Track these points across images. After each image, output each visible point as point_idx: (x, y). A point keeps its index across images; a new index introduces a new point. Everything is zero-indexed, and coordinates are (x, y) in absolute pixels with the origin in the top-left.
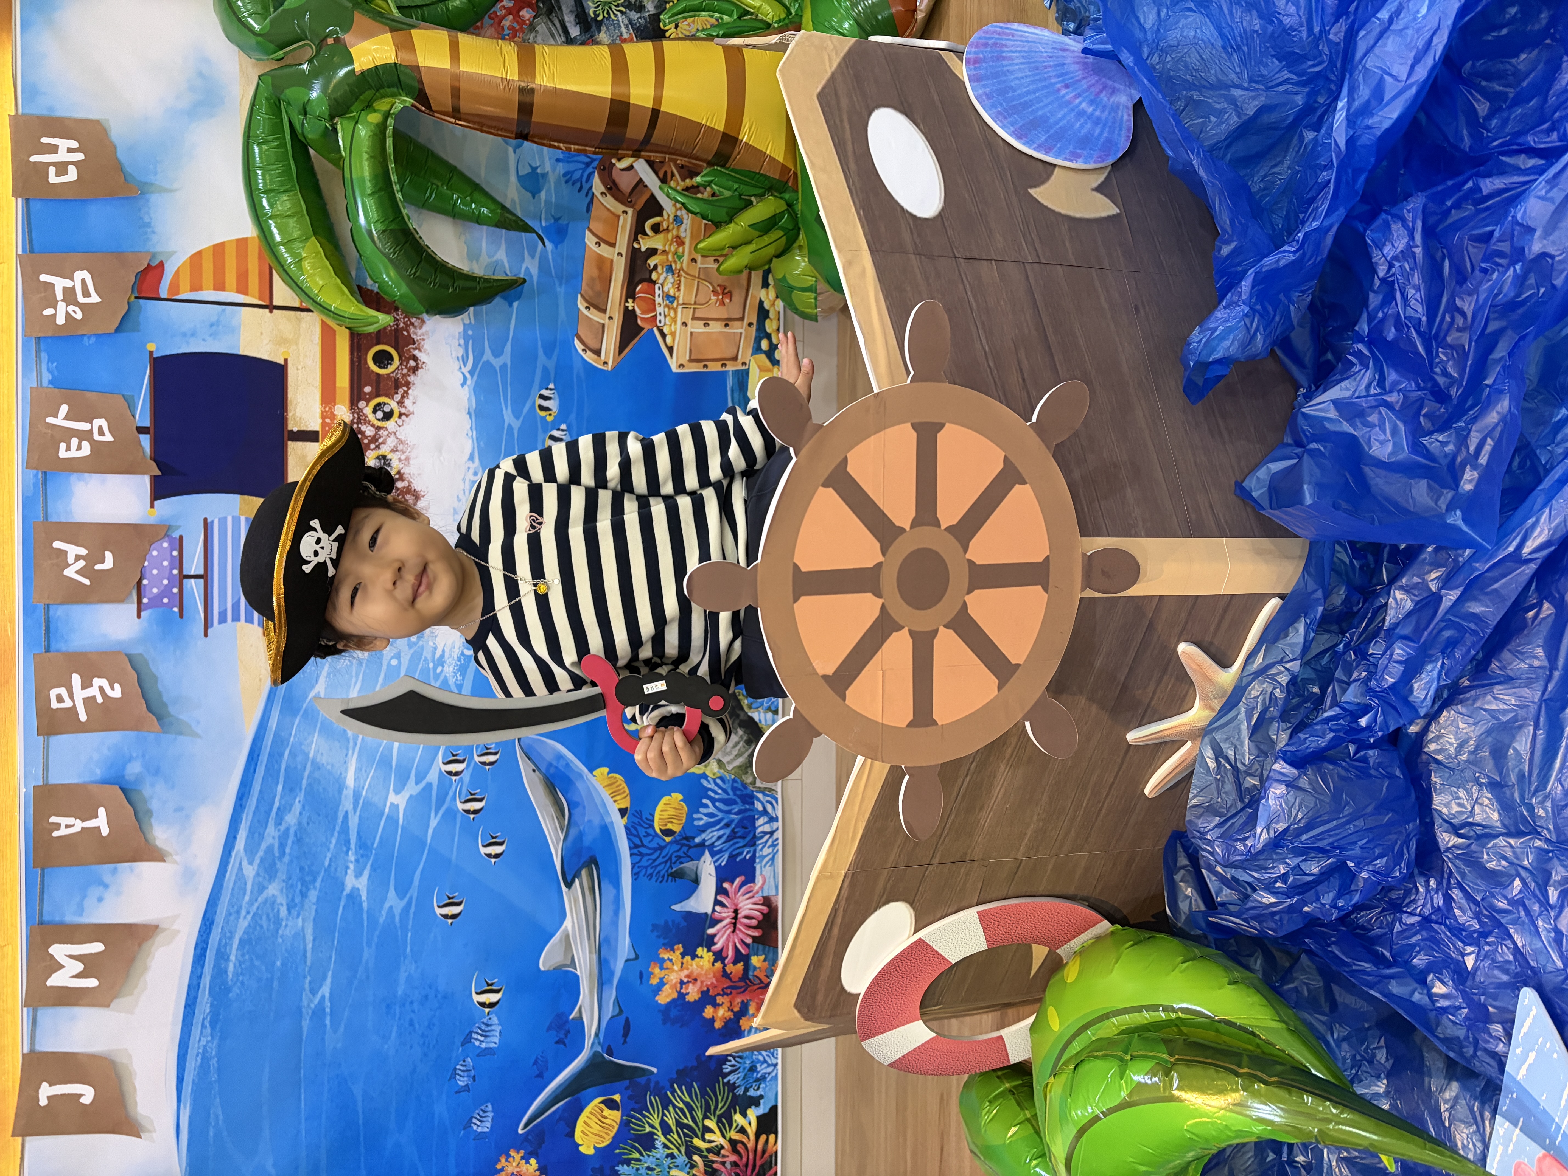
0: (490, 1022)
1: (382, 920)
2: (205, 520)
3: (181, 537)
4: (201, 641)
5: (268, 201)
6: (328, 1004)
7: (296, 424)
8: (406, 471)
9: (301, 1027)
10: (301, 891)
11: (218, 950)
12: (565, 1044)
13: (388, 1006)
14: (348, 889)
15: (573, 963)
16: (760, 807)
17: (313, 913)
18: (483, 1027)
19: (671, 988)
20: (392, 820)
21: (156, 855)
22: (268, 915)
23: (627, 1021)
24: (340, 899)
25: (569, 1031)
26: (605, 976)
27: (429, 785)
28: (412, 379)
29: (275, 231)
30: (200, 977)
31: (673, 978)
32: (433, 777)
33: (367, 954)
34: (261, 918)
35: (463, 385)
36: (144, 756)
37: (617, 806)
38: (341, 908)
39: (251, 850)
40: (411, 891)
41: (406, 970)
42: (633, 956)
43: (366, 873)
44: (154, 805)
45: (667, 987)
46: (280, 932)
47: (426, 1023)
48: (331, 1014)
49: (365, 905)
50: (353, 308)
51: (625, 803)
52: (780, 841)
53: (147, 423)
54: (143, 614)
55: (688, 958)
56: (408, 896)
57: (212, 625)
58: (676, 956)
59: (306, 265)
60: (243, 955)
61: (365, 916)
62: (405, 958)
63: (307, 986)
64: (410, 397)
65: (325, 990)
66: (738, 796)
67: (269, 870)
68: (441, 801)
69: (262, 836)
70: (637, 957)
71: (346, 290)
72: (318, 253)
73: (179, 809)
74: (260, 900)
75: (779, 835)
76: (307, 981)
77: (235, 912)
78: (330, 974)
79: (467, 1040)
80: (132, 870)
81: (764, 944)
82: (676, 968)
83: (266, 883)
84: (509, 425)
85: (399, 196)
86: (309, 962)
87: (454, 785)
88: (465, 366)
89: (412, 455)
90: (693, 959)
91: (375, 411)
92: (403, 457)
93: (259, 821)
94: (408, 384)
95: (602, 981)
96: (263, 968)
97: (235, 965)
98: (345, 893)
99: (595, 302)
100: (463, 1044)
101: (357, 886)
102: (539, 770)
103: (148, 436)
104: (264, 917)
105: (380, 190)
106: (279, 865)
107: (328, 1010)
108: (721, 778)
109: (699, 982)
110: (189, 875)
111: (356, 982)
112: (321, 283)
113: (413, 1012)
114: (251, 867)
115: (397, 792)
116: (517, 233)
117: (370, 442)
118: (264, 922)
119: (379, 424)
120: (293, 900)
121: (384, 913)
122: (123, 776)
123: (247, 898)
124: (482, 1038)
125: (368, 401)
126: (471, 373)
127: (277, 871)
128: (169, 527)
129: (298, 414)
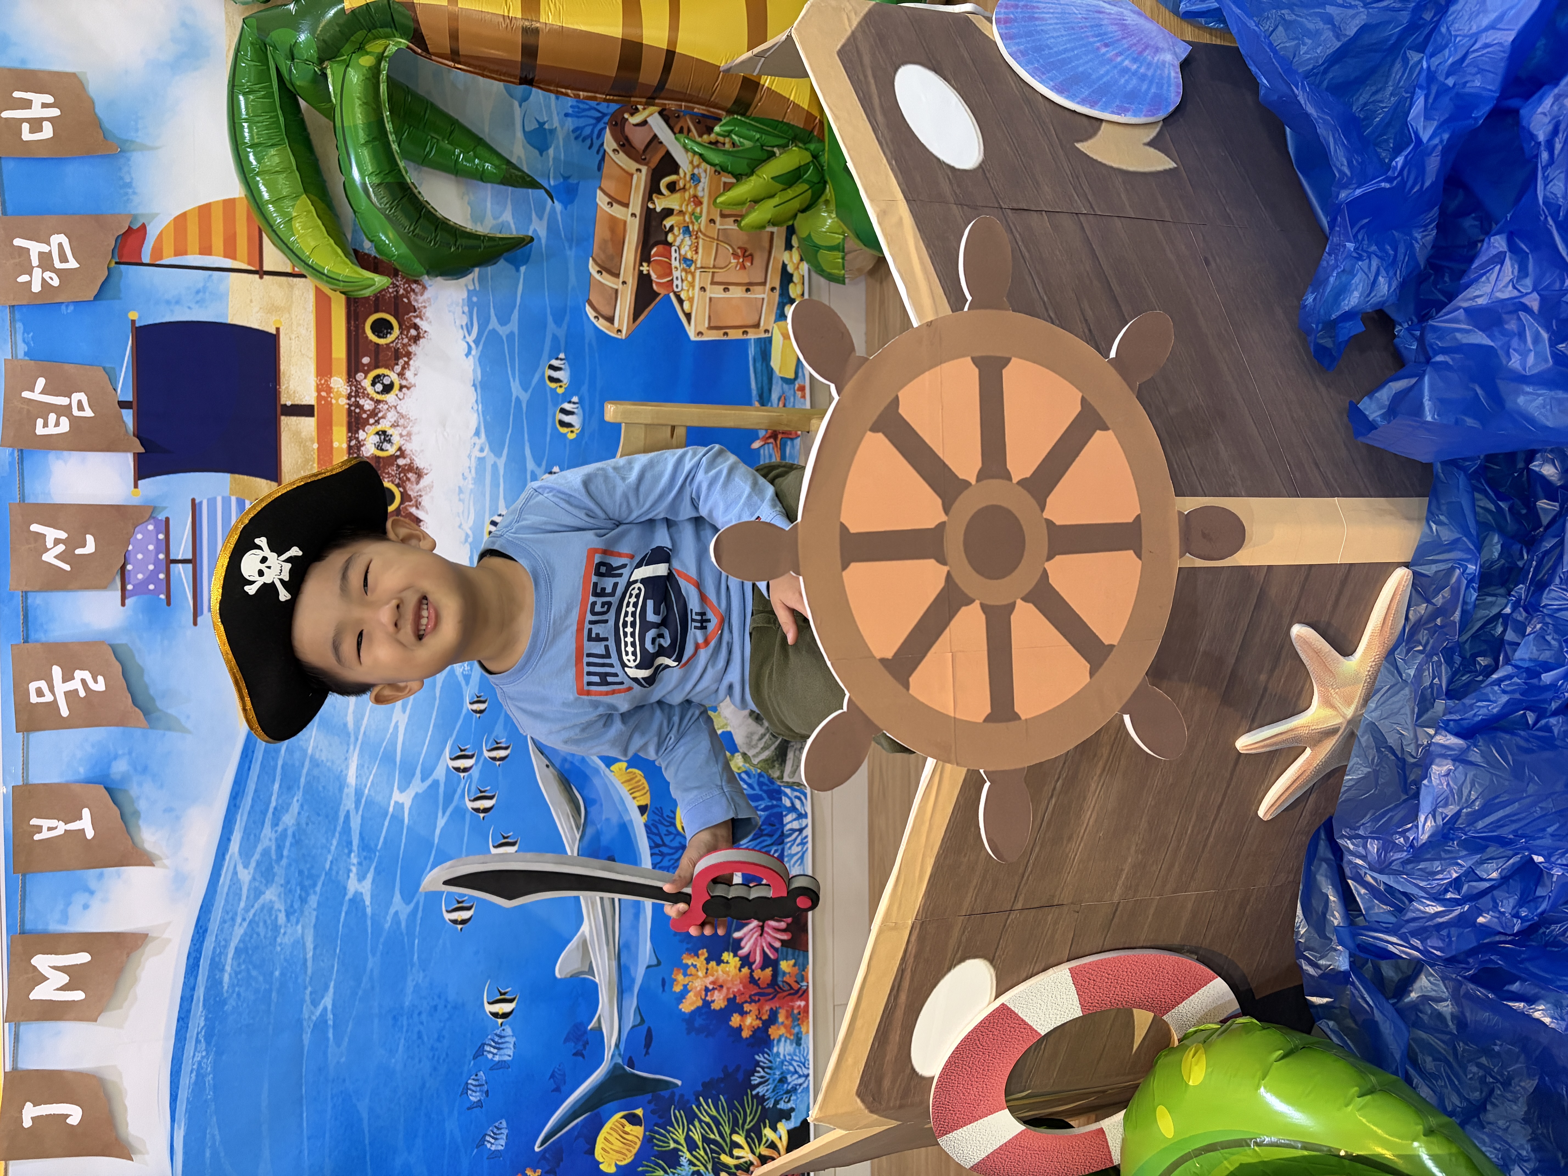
0: (503, 1034)
1: (387, 926)
2: (193, 500)
3: (167, 519)
4: (190, 631)
5: (254, 155)
6: (330, 1016)
7: (289, 398)
8: (408, 447)
9: (302, 1040)
10: (300, 896)
11: (213, 959)
12: (583, 1056)
13: (395, 1018)
14: (350, 895)
15: (591, 971)
16: (788, 803)
17: (313, 920)
18: (496, 1039)
19: (696, 996)
20: (397, 819)
21: (145, 859)
22: (265, 922)
23: (649, 1031)
24: (342, 904)
25: (587, 1043)
26: (626, 983)
27: (436, 783)
28: (413, 348)
29: (263, 188)
30: (194, 989)
31: (698, 985)
32: (440, 773)
33: (372, 963)
34: (258, 926)
35: (467, 355)
36: (130, 753)
37: (636, 803)
38: (343, 914)
39: (246, 853)
40: (417, 896)
41: (414, 978)
42: (655, 962)
43: (370, 876)
44: (142, 805)
45: (691, 994)
46: (279, 940)
47: (436, 1036)
48: (335, 1027)
49: (369, 910)
50: (348, 270)
51: (645, 800)
52: (810, 839)
53: (129, 397)
54: (127, 601)
55: (713, 964)
56: (415, 901)
57: (202, 613)
58: (700, 962)
59: (297, 225)
60: (239, 965)
61: (369, 923)
62: (412, 966)
63: (307, 998)
64: (411, 368)
65: (328, 1001)
66: (765, 792)
67: (266, 874)
68: (449, 799)
69: (258, 839)
70: (659, 963)
71: (339, 251)
72: (309, 212)
73: (169, 810)
74: (256, 906)
75: (808, 832)
76: (308, 991)
77: (230, 918)
78: (332, 984)
79: (480, 1052)
80: (119, 876)
81: (794, 948)
82: (700, 974)
83: (263, 888)
84: (517, 398)
85: (395, 147)
86: (309, 972)
87: (463, 782)
88: (469, 334)
89: (415, 430)
90: (718, 964)
91: (373, 384)
92: (404, 433)
93: (254, 822)
94: (409, 355)
95: (622, 989)
96: (261, 978)
97: (230, 975)
98: (347, 898)
99: (608, 266)
100: (475, 1058)
101: (361, 890)
102: (553, 765)
103: (131, 411)
104: (261, 924)
105: (374, 139)
106: (276, 869)
107: (330, 1023)
108: (746, 773)
109: (725, 990)
110: (180, 880)
111: (360, 993)
112: (313, 244)
113: (422, 1023)
114: (246, 871)
115: (402, 790)
116: (524, 190)
117: (369, 417)
118: (261, 930)
119: (379, 397)
120: (292, 906)
121: (389, 918)
122: (108, 775)
123: (242, 904)
124: (495, 1051)
125: (366, 374)
126: (477, 342)
127: (274, 875)
128: (154, 509)
129: (291, 387)
